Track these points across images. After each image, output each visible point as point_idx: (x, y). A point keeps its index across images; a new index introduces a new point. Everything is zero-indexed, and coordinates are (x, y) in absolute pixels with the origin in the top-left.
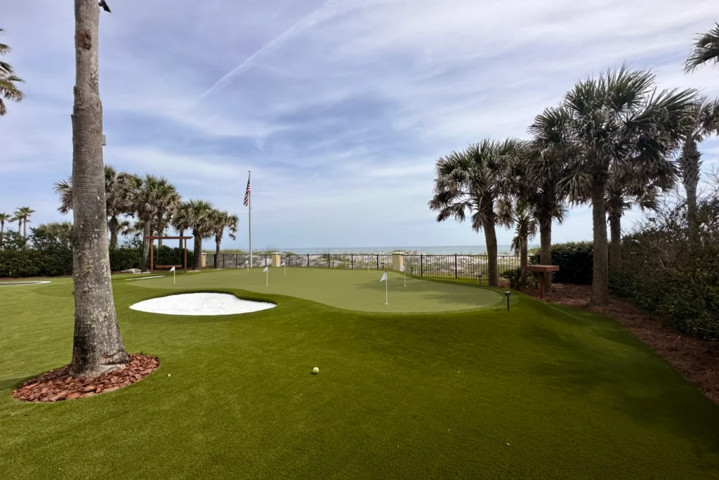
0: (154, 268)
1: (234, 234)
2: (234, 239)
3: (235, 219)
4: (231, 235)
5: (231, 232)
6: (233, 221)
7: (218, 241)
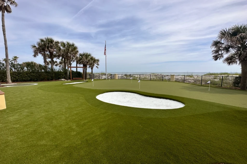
0: (72, 79)
1: (98, 66)
2: (98, 68)
3: (98, 60)
4: (97, 67)
5: (97, 65)
6: (97, 61)
7: (92, 69)
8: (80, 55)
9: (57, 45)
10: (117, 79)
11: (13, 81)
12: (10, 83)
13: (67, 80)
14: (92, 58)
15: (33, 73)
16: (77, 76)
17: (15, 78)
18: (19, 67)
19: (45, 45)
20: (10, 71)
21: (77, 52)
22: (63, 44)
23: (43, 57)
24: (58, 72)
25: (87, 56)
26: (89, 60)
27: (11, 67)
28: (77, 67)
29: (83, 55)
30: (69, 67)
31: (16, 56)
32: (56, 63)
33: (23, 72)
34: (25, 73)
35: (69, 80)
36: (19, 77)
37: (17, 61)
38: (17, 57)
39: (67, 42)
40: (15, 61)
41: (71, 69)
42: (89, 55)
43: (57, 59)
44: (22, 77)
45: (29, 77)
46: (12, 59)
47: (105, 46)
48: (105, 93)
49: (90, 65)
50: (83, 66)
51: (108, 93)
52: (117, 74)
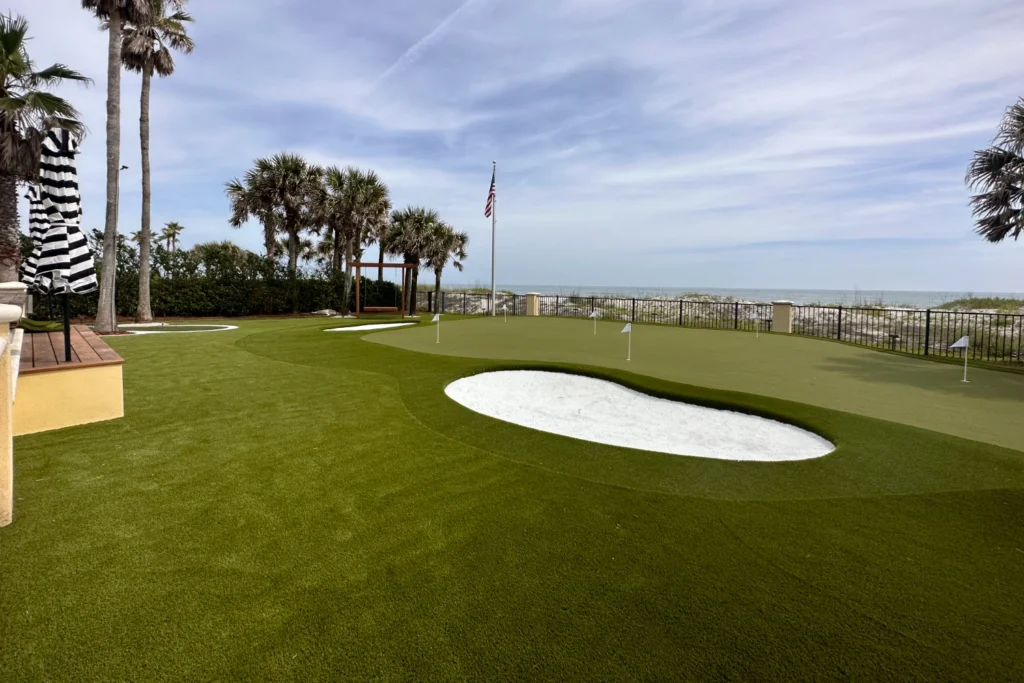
0: (362, 310)
1: (461, 262)
2: (460, 270)
3: (463, 239)
4: (456, 264)
5: (457, 259)
6: (460, 242)
7: (438, 272)
8: (397, 218)
9: (314, 180)
10: (537, 313)
11: (158, 314)
12: (147, 321)
13: (344, 314)
14: (439, 231)
15: (226, 285)
16: (381, 299)
17: (166, 302)
18: (180, 261)
19: (272, 182)
20: (152, 277)
21: (386, 205)
22: (337, 179)
23: (262, 227)
24: (312, 281)
25: (419, 220)
26: (427, 239)
27: (156, 261)
28: (381, 265)
29: (407, 217)
30: (353, 265)
31: (175, 222)
32: (307, 250)
33: (194, 279)
34: (198, 284)
35: (349, 316)
36: (177, 298)
37: (177, 240)
38: (180, 225)
39: (351, 172)
40: (171, 239)
41: (358, 271)
42: (430, 219)
43: (310, 233)
44: (188, 300)
45: (211, 299)
46: (161, 234)
47: (493, 181)
48: (482, 372)
49: (433, 256)
50: (406, 262)
51: (493, 373)
52: (538, 296)
